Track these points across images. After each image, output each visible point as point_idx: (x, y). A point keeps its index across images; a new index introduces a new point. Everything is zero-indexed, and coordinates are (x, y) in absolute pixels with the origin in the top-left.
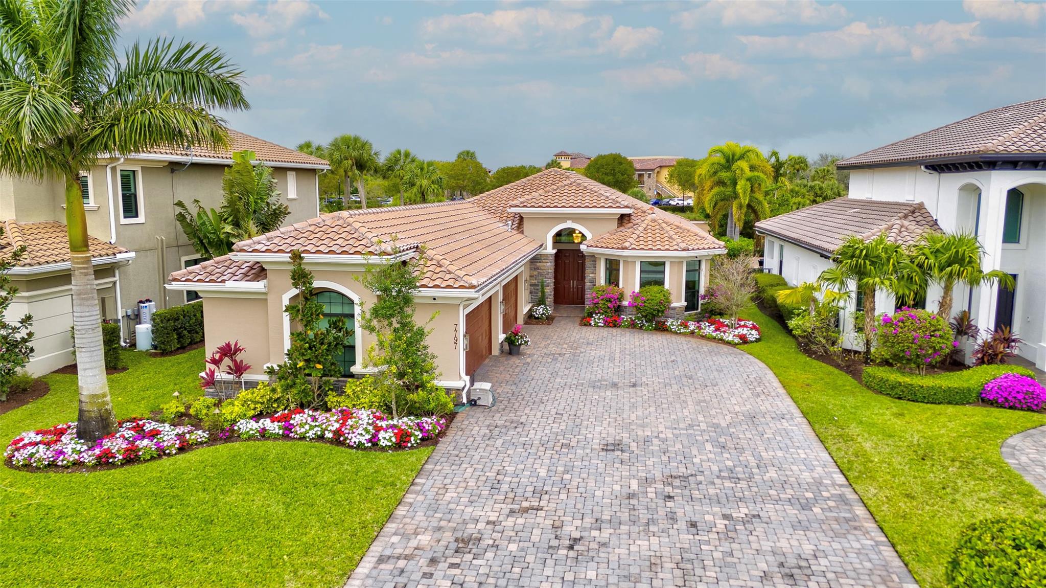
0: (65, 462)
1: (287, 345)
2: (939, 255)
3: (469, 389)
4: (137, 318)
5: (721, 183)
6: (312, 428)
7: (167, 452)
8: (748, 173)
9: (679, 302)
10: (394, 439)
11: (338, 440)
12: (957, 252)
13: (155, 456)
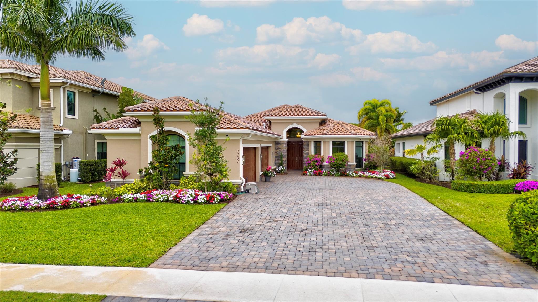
0: (30, 207)
1: (150, 160)
2: (487, 123)
3: (245, 185)
4: (71, 166)
5: (371, 118)
6: (162, 196)
7: (85, 204)
8: (385, 113)
9: (352, 162)
10: (206, 199)
11: (176, 200)
12: (496, 120)
13: (79, 206)
